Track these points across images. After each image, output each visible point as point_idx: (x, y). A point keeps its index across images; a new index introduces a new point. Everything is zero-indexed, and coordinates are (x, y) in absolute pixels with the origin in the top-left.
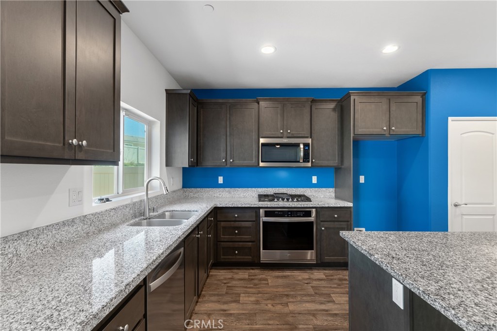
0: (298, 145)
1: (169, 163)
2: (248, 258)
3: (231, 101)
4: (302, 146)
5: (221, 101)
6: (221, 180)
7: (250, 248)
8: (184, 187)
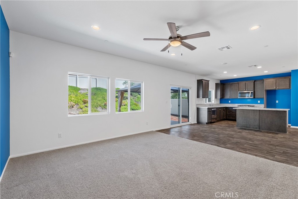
0: (249, 93)
1: (216, 97)
2: (234, 119)
3: (231, 83)
4: (250, 93)
5: (229, 83)
6: (230, 102)
7: (234, 116)
8: (220, 103)
